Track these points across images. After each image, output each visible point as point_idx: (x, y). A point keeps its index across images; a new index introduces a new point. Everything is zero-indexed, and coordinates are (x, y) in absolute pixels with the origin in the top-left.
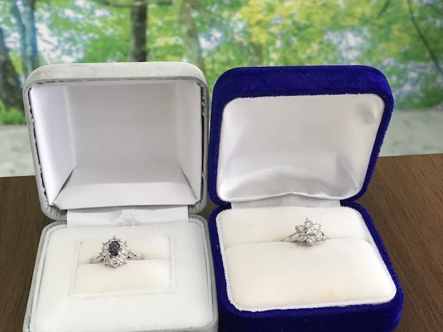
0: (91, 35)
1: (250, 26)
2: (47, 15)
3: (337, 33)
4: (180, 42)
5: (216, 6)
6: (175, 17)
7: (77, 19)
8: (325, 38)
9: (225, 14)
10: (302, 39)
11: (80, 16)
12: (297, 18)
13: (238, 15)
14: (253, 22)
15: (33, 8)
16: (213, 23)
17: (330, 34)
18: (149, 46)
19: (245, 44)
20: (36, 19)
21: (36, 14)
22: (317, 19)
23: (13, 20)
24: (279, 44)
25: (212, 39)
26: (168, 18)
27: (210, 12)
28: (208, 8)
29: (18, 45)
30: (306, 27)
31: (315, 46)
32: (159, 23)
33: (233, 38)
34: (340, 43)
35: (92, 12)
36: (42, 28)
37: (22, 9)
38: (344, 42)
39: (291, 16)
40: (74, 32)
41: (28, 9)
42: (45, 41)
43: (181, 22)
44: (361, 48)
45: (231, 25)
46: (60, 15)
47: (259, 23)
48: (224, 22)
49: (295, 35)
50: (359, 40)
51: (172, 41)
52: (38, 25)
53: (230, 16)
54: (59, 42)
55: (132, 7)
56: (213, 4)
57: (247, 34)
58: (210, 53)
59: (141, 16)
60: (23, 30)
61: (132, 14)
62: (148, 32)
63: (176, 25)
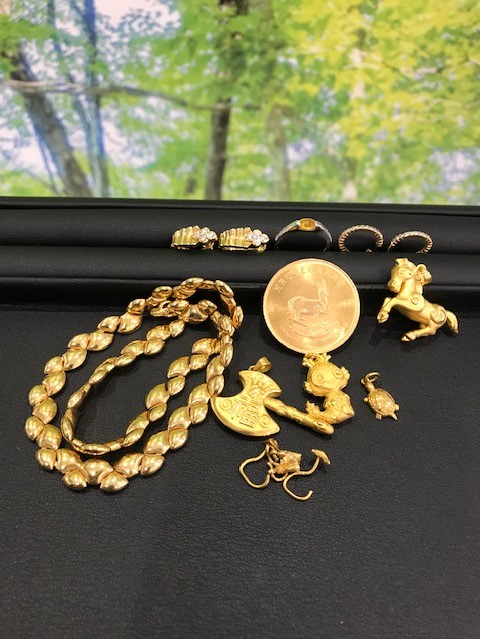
0: (165, 137)
1: (348, 138)
2: (114, 113)
3: (446, 154)
4: (265, 151)
5: (311, 115)
6: (262, 124)
7: (149, 121)
8: (431, 158)
9: (322, 124)
10: (404, 157)
11: (152, 117)
12: (403, 135)
13: (336, 126)
14: (352, 135)
15: (98, 104)
16: (305, 133)
17: (437, 153)
18: (230, 153)
19: (339, 157)
20: (103, 117)
21: (102, 111)
22: (426, 137)
23: (76, 117)
24: (377, 160)
25: (302, 150)
26: (254, 124)
27: (304, 121)
28: (302, 116)
29: (84, 144)
30: (413, 144)
31: (418, 166)
32: (243, 128)
33: (326, 151)
34: (447, 164)
35: (167, 113)
36: (109, 127)
37: (85, 105)
38: (451, 164)
39: (397, 132)
40: (145, 133)
41: (93, 105)
42: (113, 141)
43: (268, 130)
44: (469, 172)
45: (326, 136)
46: (129, 113)
47: (359, 137)
48: (319, 133)
49: (397, 152)
50: (470, 162)
51: (256, 149)
52: (105, 124)
53: (327, 127)
54: (129, 142)
55: (213, 110)
56: (308, 113)
57: (343, 147)
58: (298, 165)
59: (223, 120)
60: (88, 128)
61: (213, 118)
62: (230, 139)
63: (262, 133)
